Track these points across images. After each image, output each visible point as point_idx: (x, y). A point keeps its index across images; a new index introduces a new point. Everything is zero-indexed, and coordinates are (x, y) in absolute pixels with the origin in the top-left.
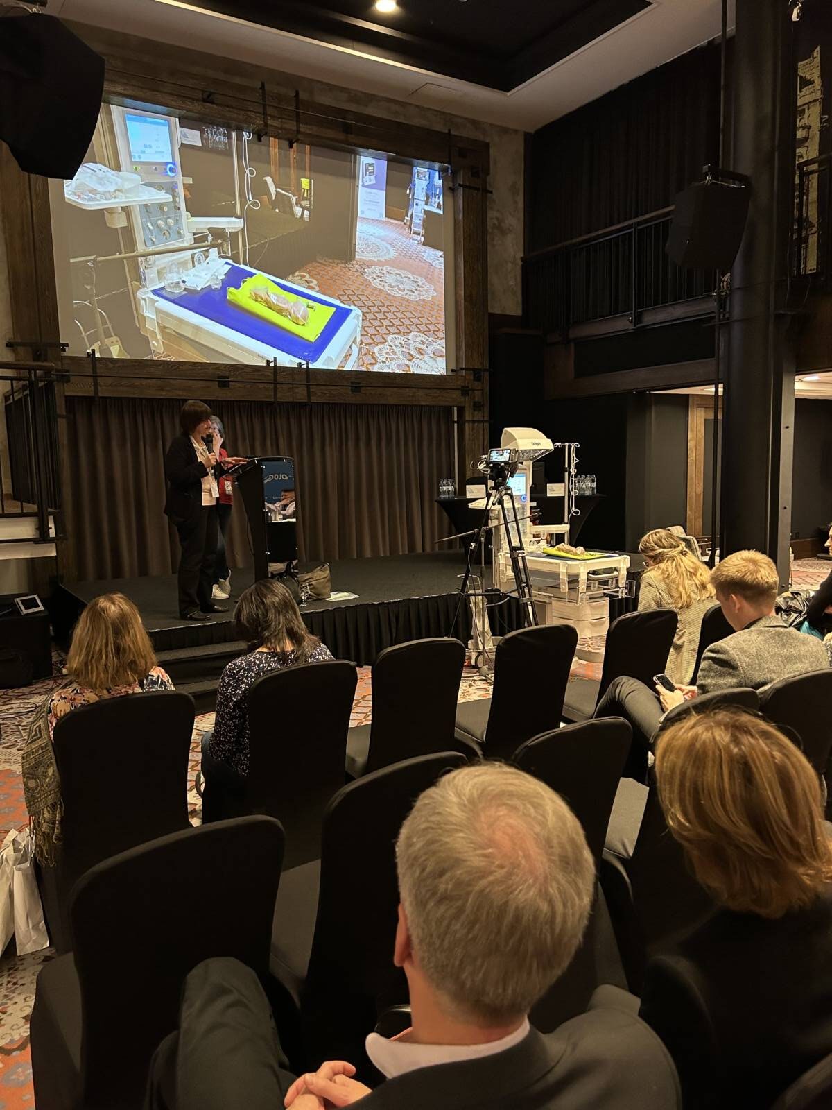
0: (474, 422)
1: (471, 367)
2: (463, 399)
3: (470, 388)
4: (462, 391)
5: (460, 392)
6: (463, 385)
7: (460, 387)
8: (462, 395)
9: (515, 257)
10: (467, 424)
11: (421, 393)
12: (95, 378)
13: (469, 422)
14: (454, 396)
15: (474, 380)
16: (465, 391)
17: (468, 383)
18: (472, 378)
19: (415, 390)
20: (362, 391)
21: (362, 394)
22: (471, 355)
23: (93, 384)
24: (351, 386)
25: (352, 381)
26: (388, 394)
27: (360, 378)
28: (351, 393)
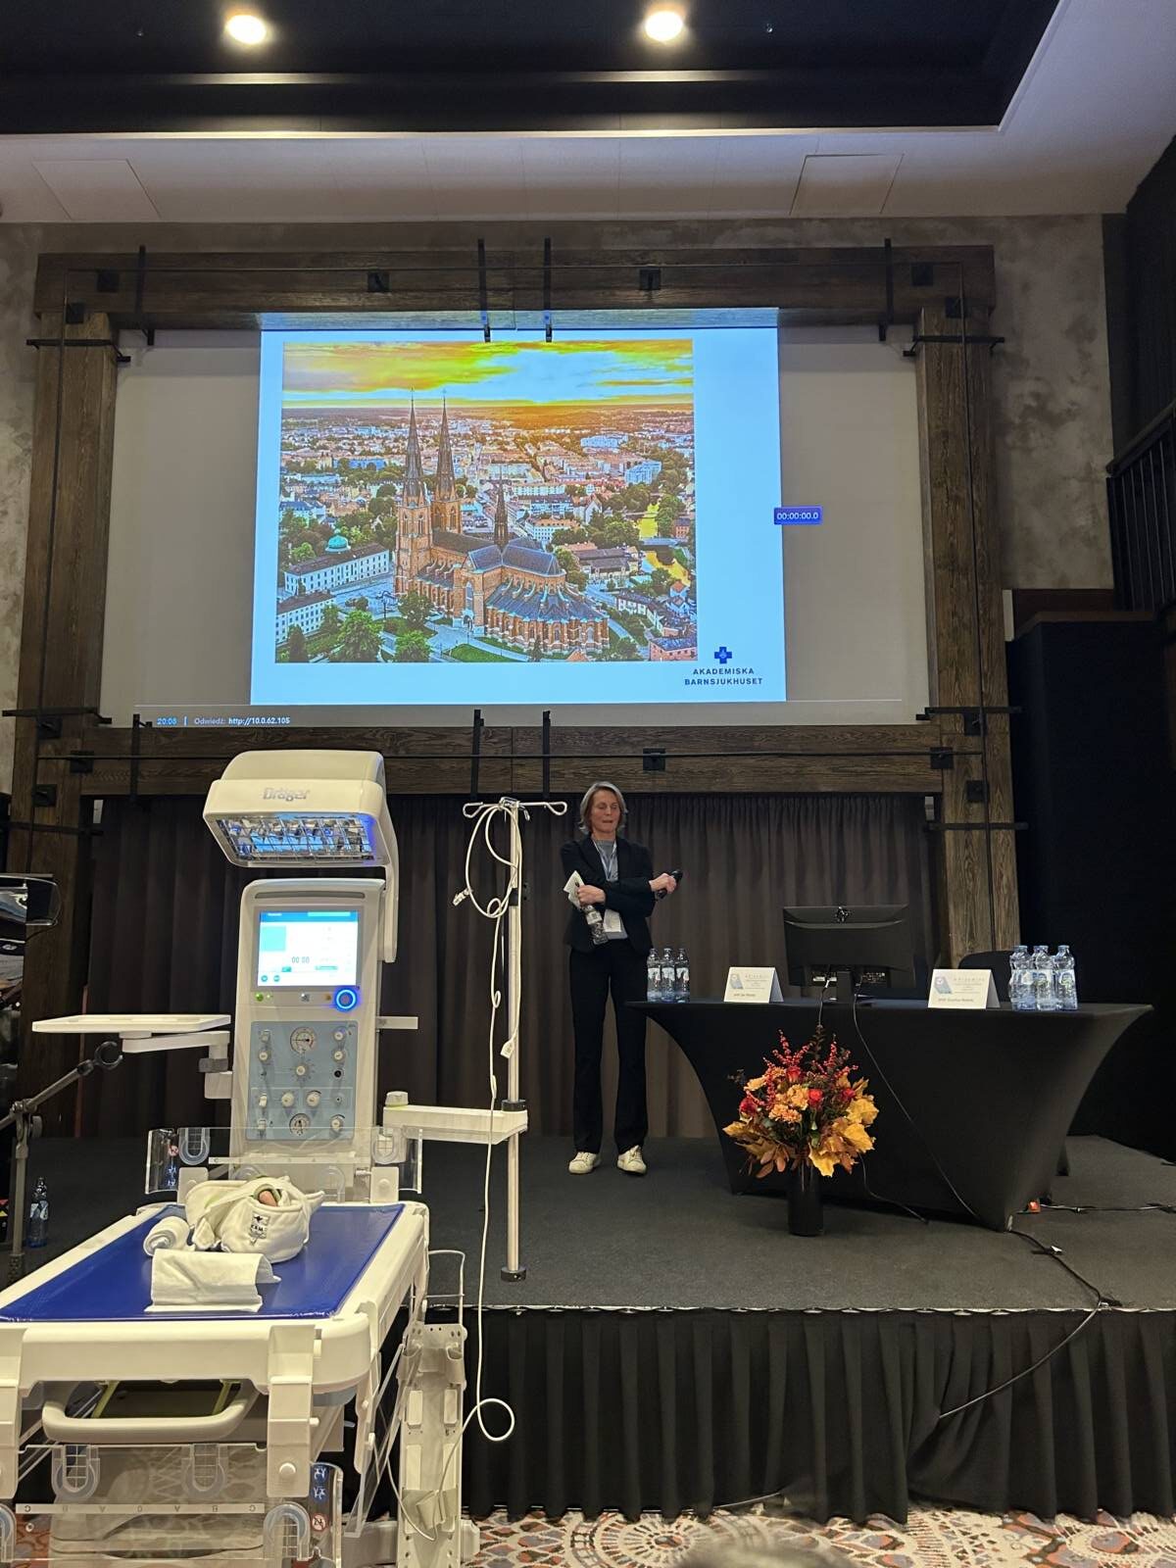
0: (969, 827)
1: (958, 705)
2: (935, 775)
3: (955, 750)
4: (933, 756)
5: (928, 758)
6: (936, 744)
7: (928, 751)
8: (933, 768)
9: (1088, 466)
10: (949, 835)
11: (818, 767)
12: (135, 762)
13: (954, 827)
14: (911, 769)
15: (967, 734)
16: (941, 759)
17: (950, 741)
18: (960, 728)
19: (800, 760)
20: (667, 768)
21: (669, 772)
22: (957, 679)
23: (129, 773)
24: (644, 757)
25: (647, 747)
26: (734, 770)
27: (667, 741)
28: (642, 772)
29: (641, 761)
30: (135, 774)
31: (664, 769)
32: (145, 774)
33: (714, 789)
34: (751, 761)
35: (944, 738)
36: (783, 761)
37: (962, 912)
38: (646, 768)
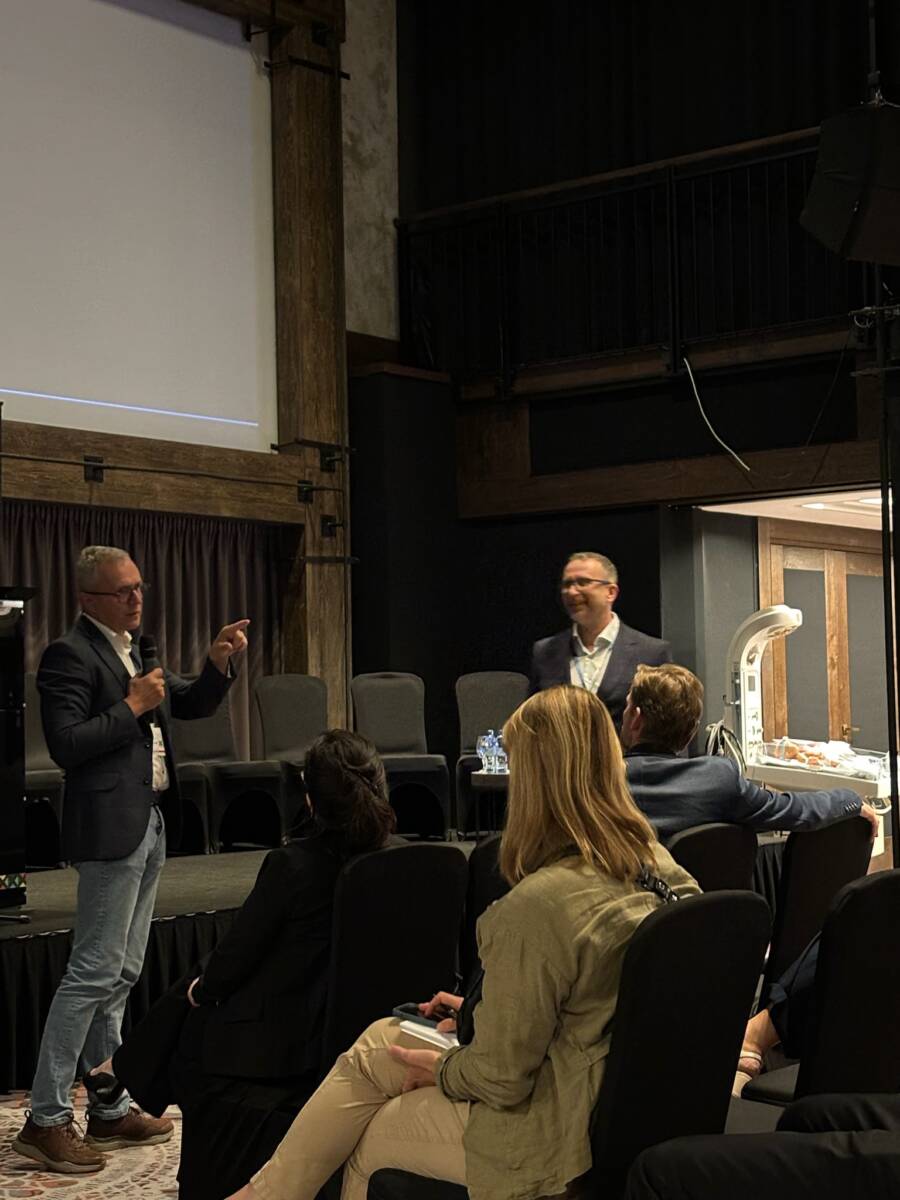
0: (321, 561)
1: (316, 440)
2: (301, 508)
3: (314, 485)
4: (298, 490)
5: (295, 491)
6: (301, 476)
7: (294, 483)
8: (300, 500)
9: (383, 217)
10: (309, 567)
11: (219, 490)
13: (313, 561)
14: (284, 500)
15: (322, 470)
17: (311, 475)
18: (317, 463)
19: (209, 482)
20: (105, 479)
21: (106, 485)
22: (317, 416)
24: (85, 466)
25: (87, 454)
26: (158, 487)
27: (104, 449)
28: (83, 481)
29: (82, 469)
31: (101, 480)
33: (143, 506)
34: (171, 479)
35: (308, 471)
36: (195, 483)
37: (316, 639)
38: (87, 479)
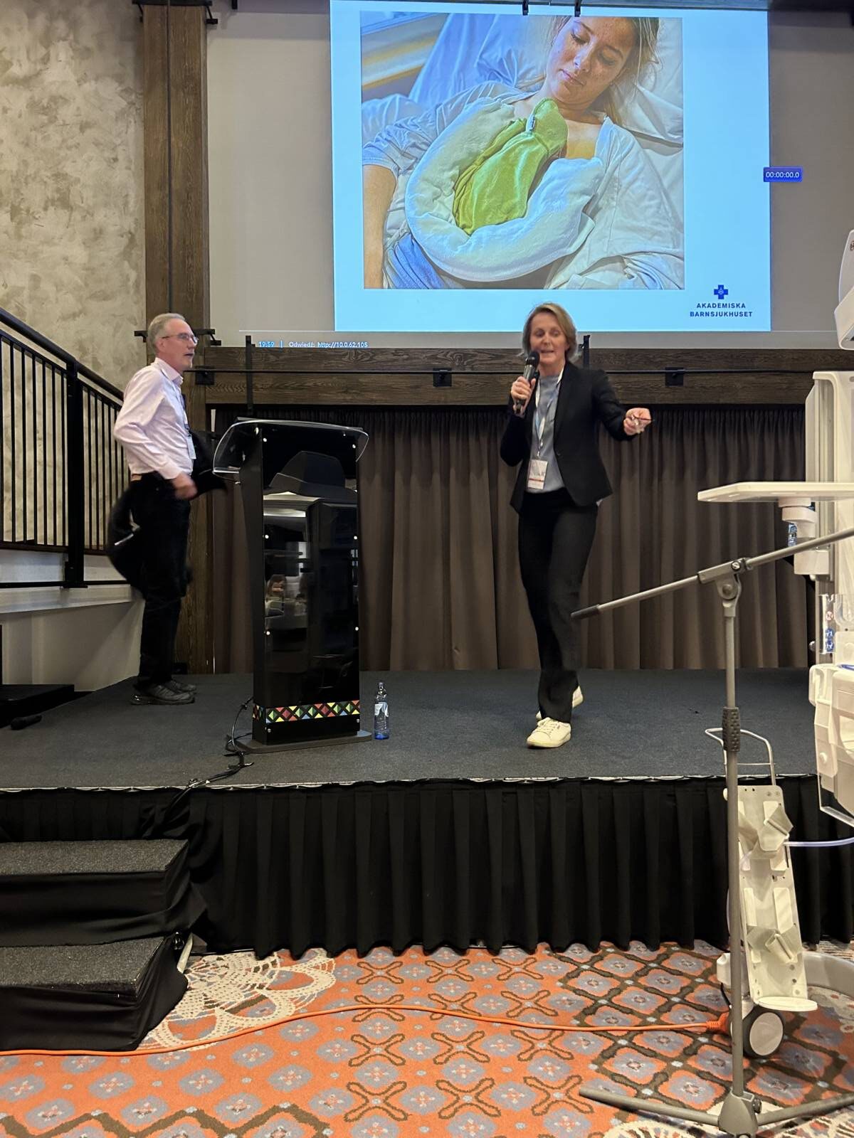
12: (249, 374)
20: (685, 383)
21: (686, 387)
23: (245, 386)
24: (666, 374)
25: (668, 366)
26: (739, 385)
27: (682, 361)
28: (664, 387)
29: (664, 377)
30: (250, 387)
31: (681, 384)
32: (259, 386)
33: (722, 401)
38: (667, 384)
